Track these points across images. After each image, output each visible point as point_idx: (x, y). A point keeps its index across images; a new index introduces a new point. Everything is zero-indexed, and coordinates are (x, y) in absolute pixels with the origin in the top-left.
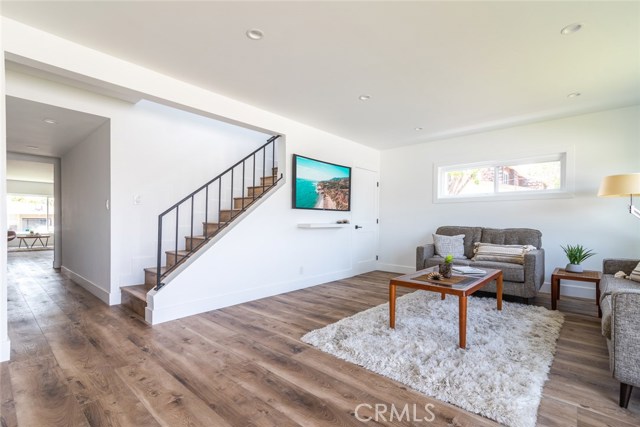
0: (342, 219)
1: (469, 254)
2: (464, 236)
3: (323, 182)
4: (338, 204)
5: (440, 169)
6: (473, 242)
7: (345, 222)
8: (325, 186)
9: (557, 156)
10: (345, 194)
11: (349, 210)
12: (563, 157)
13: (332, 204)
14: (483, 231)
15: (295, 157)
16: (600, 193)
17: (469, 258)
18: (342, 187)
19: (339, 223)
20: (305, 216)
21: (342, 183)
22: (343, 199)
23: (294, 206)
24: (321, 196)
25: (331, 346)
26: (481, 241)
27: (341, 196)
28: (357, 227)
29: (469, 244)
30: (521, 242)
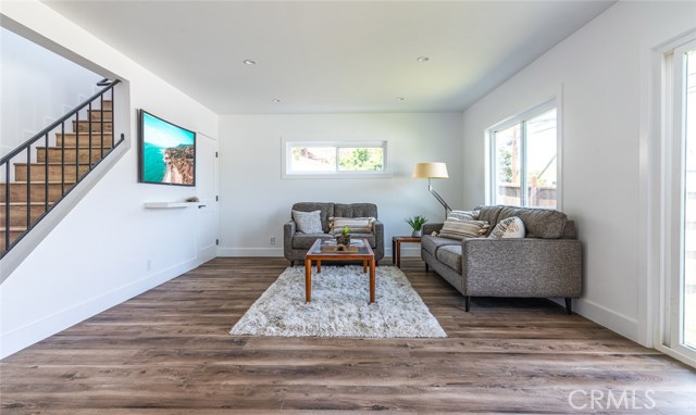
1: (327, 229)
2: (319, 212)
3: (170, 149)
4: (184, 177)
5: (287, 144)
6: (327, 217)
7: (194, 200)
8: (172, 154)
9: (380, 143)
10: (190, 165)
11: (194, 185)
12: (384, 145)
13: (179, 178)
14: (336, 207)
16: (414, 175)
17: (327, 232)
18: (187, 157)
20: (153, 193)
21: (187, 151)
22: (189, 171)
23: (141, 179)
24: (169, 167)
25: (273, 329)
26: (334, 216)
27: (186, 168)
28: (200, 207)
29: (324, 219)
30: (365, 215)
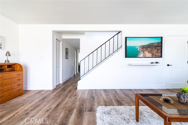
0: (154, 61)
3: (143, 46)
4: (153, 54)
7: (157, 63)
8: (144, 48)
10: (158, 50)
13: (149, 55)
15: (126, 38)
18: (156, 47)
19: (152, 63)
21: (155, 45)
22: (157, 52)
23: (126, 57)
24: (142, 52)
27: (155, 51)
28: (168, 65)
